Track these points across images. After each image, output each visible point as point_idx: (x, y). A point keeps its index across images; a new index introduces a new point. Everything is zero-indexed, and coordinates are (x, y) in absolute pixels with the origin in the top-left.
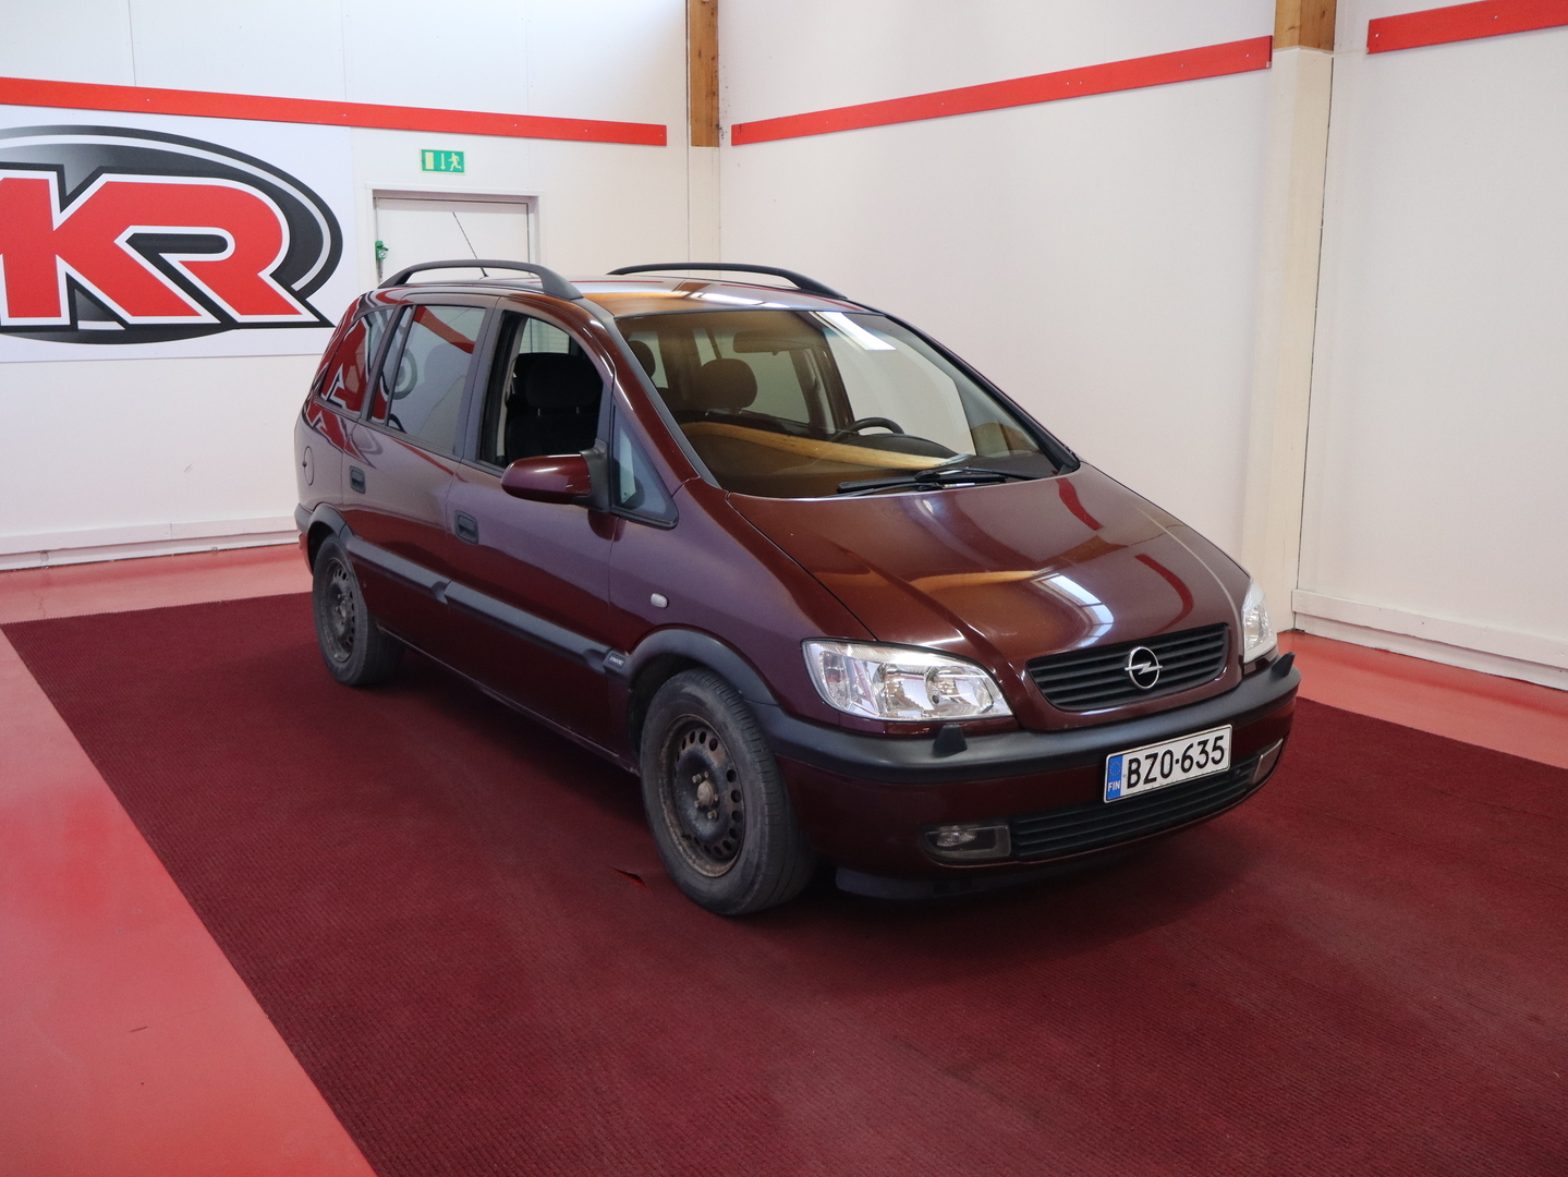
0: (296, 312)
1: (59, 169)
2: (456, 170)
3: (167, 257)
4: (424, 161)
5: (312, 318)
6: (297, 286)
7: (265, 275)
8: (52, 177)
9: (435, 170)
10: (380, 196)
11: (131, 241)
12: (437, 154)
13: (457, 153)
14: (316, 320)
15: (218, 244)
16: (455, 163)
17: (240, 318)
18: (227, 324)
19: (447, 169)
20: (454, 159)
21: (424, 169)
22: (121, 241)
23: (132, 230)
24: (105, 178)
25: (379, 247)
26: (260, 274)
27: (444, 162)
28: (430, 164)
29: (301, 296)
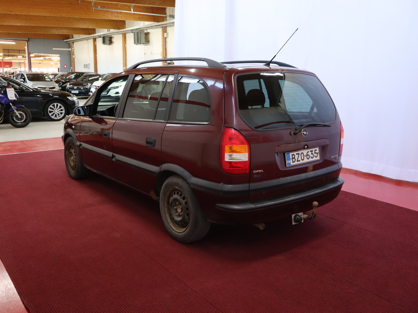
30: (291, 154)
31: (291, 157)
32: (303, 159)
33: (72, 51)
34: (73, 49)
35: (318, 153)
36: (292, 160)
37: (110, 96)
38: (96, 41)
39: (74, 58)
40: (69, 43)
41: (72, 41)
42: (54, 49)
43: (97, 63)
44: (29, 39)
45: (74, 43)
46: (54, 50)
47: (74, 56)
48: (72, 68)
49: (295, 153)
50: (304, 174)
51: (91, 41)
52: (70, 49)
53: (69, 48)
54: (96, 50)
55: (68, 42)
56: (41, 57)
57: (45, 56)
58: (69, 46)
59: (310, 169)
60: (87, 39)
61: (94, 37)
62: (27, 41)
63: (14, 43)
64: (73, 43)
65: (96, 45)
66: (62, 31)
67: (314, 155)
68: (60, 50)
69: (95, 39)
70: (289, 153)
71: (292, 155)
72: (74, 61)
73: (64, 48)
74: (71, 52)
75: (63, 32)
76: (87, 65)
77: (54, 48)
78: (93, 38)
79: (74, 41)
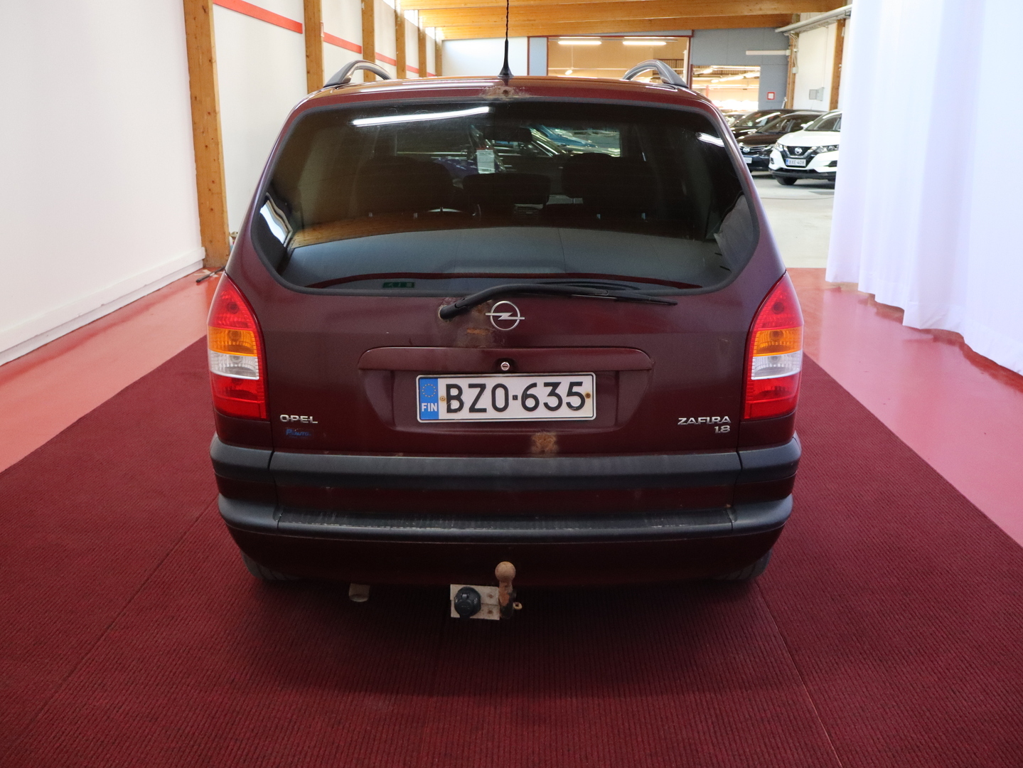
30: (442, 383)
31: (442, 392)
32: (500, 404)
33: (793, 56)
34: (795, 50)
35: (588, 395)
36: (445, 402)
37: (813, 171)
38: (844, 26)
39: (795, 74)
40: (788, 37)
41: (793, 29)
42: (748, 53)
43: (839, 85)
44: (693, 31)
45: (801, 35)
46: (749, 56)
47: (794, 70)
48: (786, 100)
49: (463, 382)
50: (511, 459)
51: (833, 28)
52: (788, 52)
53: (786, 49)
54: (842, 51)
55: (786, 35)
56: (738, 74)
57: (745, 72)
58: (788, 43)
59: (538, 444)
60: (824, 23)
61: (837, 16)
62: (690, 37)
63: (663, 43)
64: (797, 34)
65: (843, 38)
66: (758, 7)
67: (565, 399)
68: (762, 56)
69: (842, 22)
70: (437, 378)
71: (449, 387)
72: (794, 82)
73: (773, 50)
74: (789, 60)
75: (761, 9)
76: (817, 91)
77: (749, 50)
78: (835, 18)
79: (797, 30)
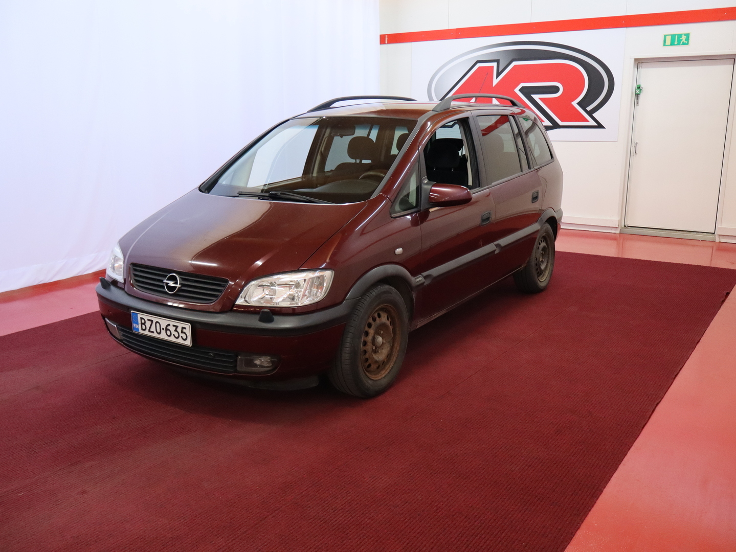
0: (587, 121)
1: (498, 61)
2: (684, 44)
3: (533, 96)
4: (665, 41)
5: (594, 124)
6: (589, 109)
7: (575, 103)
8: (495, 64)
9: (671, 45)
10: (639, 62)
11: (521, 90)
12: (673, 36)
13: (685, 35)
14: (596, 125)
15: (555, 90)
16: (684, 40)
17: (561, 123)
18: (555, 126)
19: (678, 44)
20: (684, 38)
21: (664, 45)
22: (517, 90)
23: (522, 85)
24: (514, 63)
25: (639, 88)
26: (572, 103)
27: (676, 40)
28: (668, 42)
29: (590, 113)
